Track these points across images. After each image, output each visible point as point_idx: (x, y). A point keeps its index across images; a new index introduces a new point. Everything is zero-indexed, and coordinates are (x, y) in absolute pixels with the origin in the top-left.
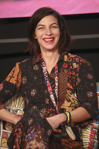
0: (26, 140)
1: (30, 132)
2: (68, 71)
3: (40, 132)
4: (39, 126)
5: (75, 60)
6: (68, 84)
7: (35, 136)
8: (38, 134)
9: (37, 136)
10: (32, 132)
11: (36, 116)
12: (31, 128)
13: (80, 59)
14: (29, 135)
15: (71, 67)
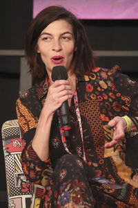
0: (58, 203)
1: (63, 191)
2: (97, 96)
3: (78, 188)
4: (77, 180)
5: (101, 76)
6: (102, 116)
7: (72, 195)
8: (75, 192)
9: (75, 195)
10: (66, 190)
11: (71, 165)
12: (64, 184)
13: (107, 73)
14: (63, 195)
15: (99, 89)
